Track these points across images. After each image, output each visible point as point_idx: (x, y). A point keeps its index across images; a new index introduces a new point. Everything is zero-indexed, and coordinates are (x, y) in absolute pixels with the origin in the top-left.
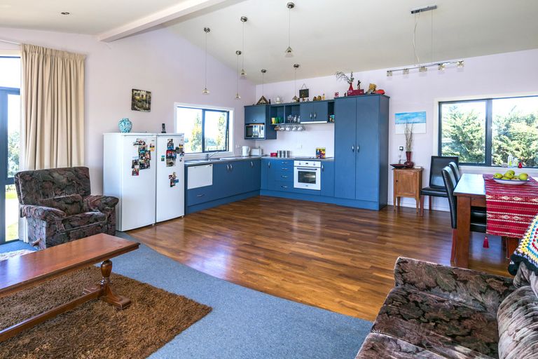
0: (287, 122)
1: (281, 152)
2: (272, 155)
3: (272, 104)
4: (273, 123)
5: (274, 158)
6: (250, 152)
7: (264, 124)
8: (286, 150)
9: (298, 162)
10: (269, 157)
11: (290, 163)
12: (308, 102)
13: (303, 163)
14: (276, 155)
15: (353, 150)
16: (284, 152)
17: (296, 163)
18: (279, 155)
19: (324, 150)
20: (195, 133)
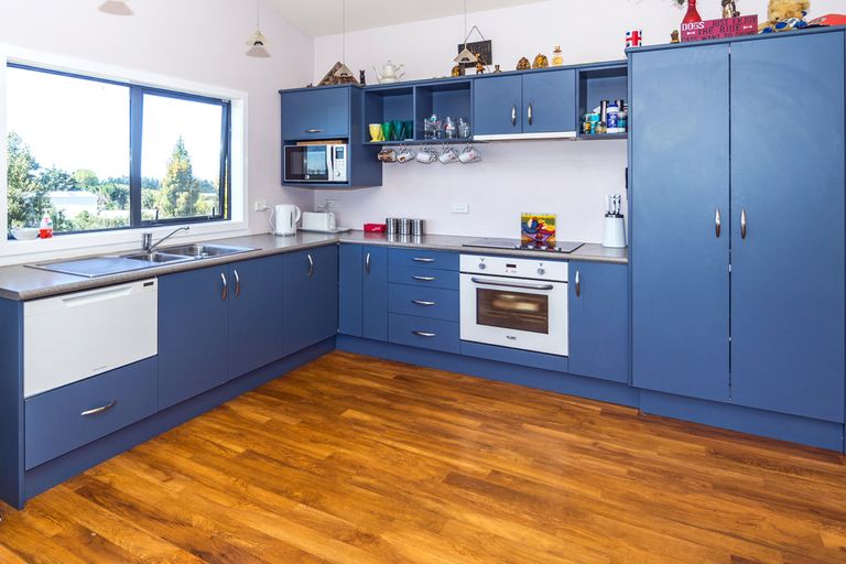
0: (424, 137)
1: (397, 223)
2: (369, 229)
3: (370, 82)
4: (375, 140)
5: (377, 241)
6: (300, 222)
7: (345, 140)
8: (417, 216)
9: (478, 259)
10: (360, 239)
11: (446, 261)
12: (499, 75)
13: (496, 265)
14: (383, 230)
15: (718, 230)
16: (411, 223)
17: (468, 263)
18: (392, 229)
19: (551, 221)
20: (175, 171)
